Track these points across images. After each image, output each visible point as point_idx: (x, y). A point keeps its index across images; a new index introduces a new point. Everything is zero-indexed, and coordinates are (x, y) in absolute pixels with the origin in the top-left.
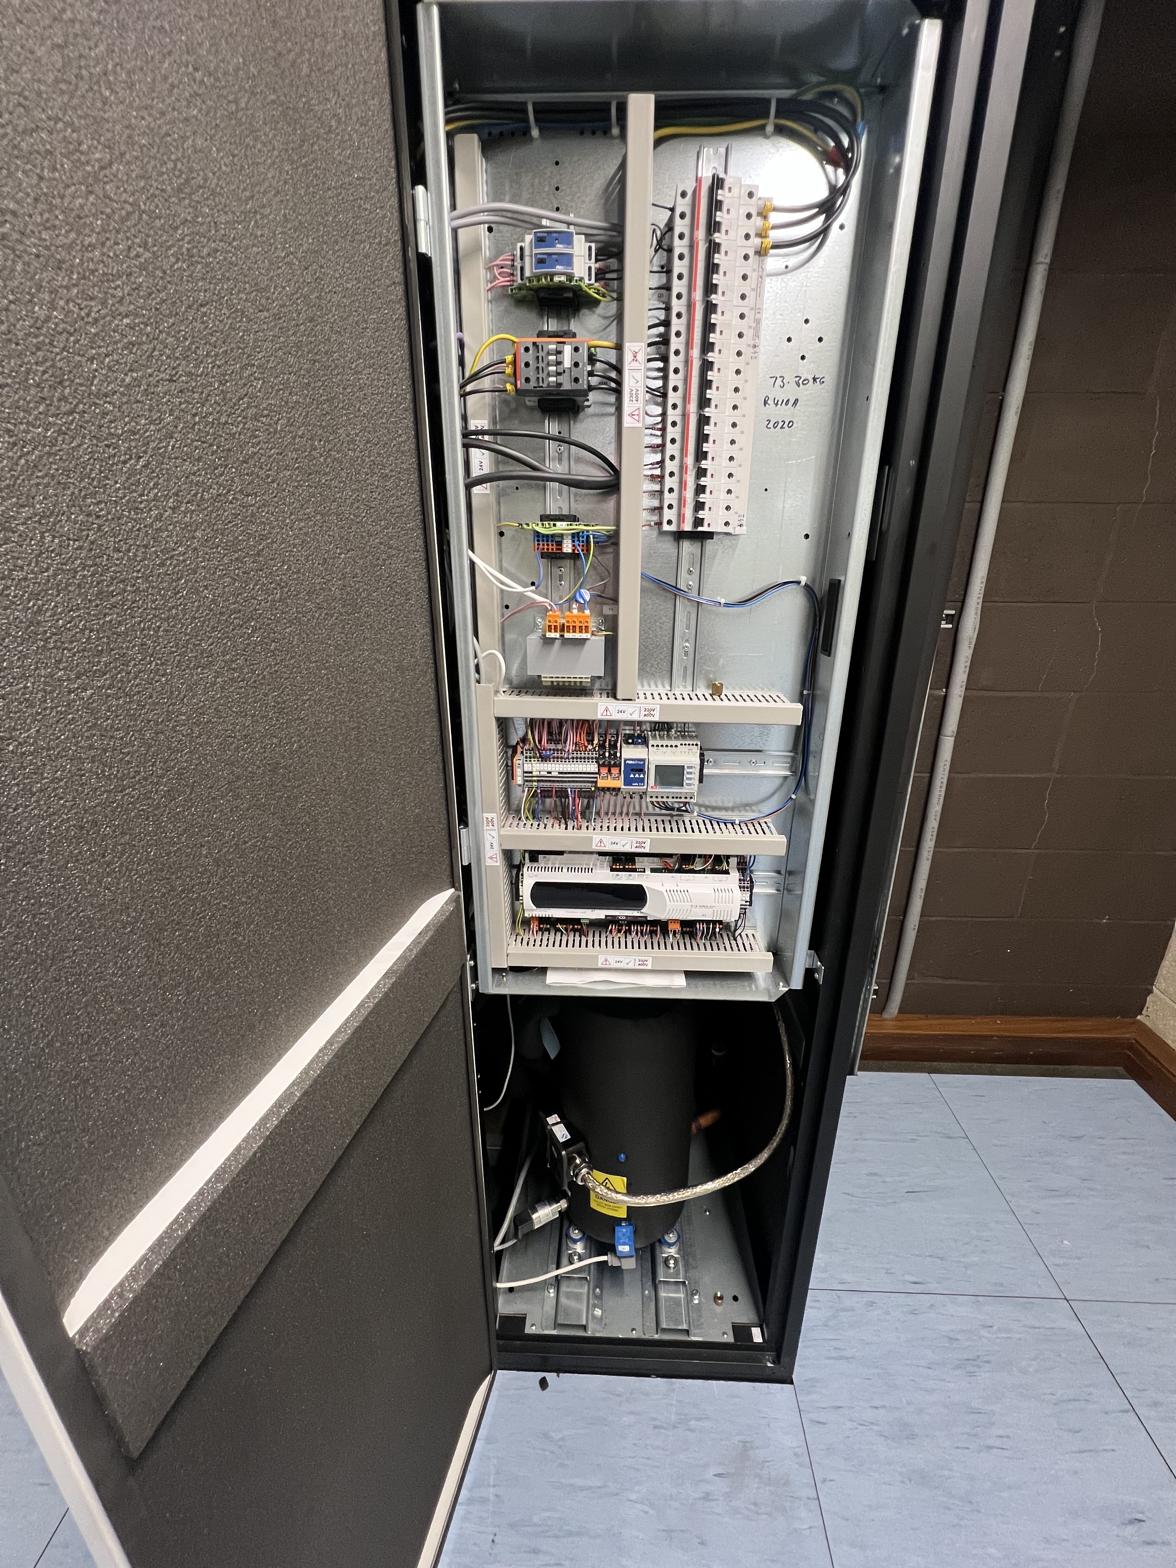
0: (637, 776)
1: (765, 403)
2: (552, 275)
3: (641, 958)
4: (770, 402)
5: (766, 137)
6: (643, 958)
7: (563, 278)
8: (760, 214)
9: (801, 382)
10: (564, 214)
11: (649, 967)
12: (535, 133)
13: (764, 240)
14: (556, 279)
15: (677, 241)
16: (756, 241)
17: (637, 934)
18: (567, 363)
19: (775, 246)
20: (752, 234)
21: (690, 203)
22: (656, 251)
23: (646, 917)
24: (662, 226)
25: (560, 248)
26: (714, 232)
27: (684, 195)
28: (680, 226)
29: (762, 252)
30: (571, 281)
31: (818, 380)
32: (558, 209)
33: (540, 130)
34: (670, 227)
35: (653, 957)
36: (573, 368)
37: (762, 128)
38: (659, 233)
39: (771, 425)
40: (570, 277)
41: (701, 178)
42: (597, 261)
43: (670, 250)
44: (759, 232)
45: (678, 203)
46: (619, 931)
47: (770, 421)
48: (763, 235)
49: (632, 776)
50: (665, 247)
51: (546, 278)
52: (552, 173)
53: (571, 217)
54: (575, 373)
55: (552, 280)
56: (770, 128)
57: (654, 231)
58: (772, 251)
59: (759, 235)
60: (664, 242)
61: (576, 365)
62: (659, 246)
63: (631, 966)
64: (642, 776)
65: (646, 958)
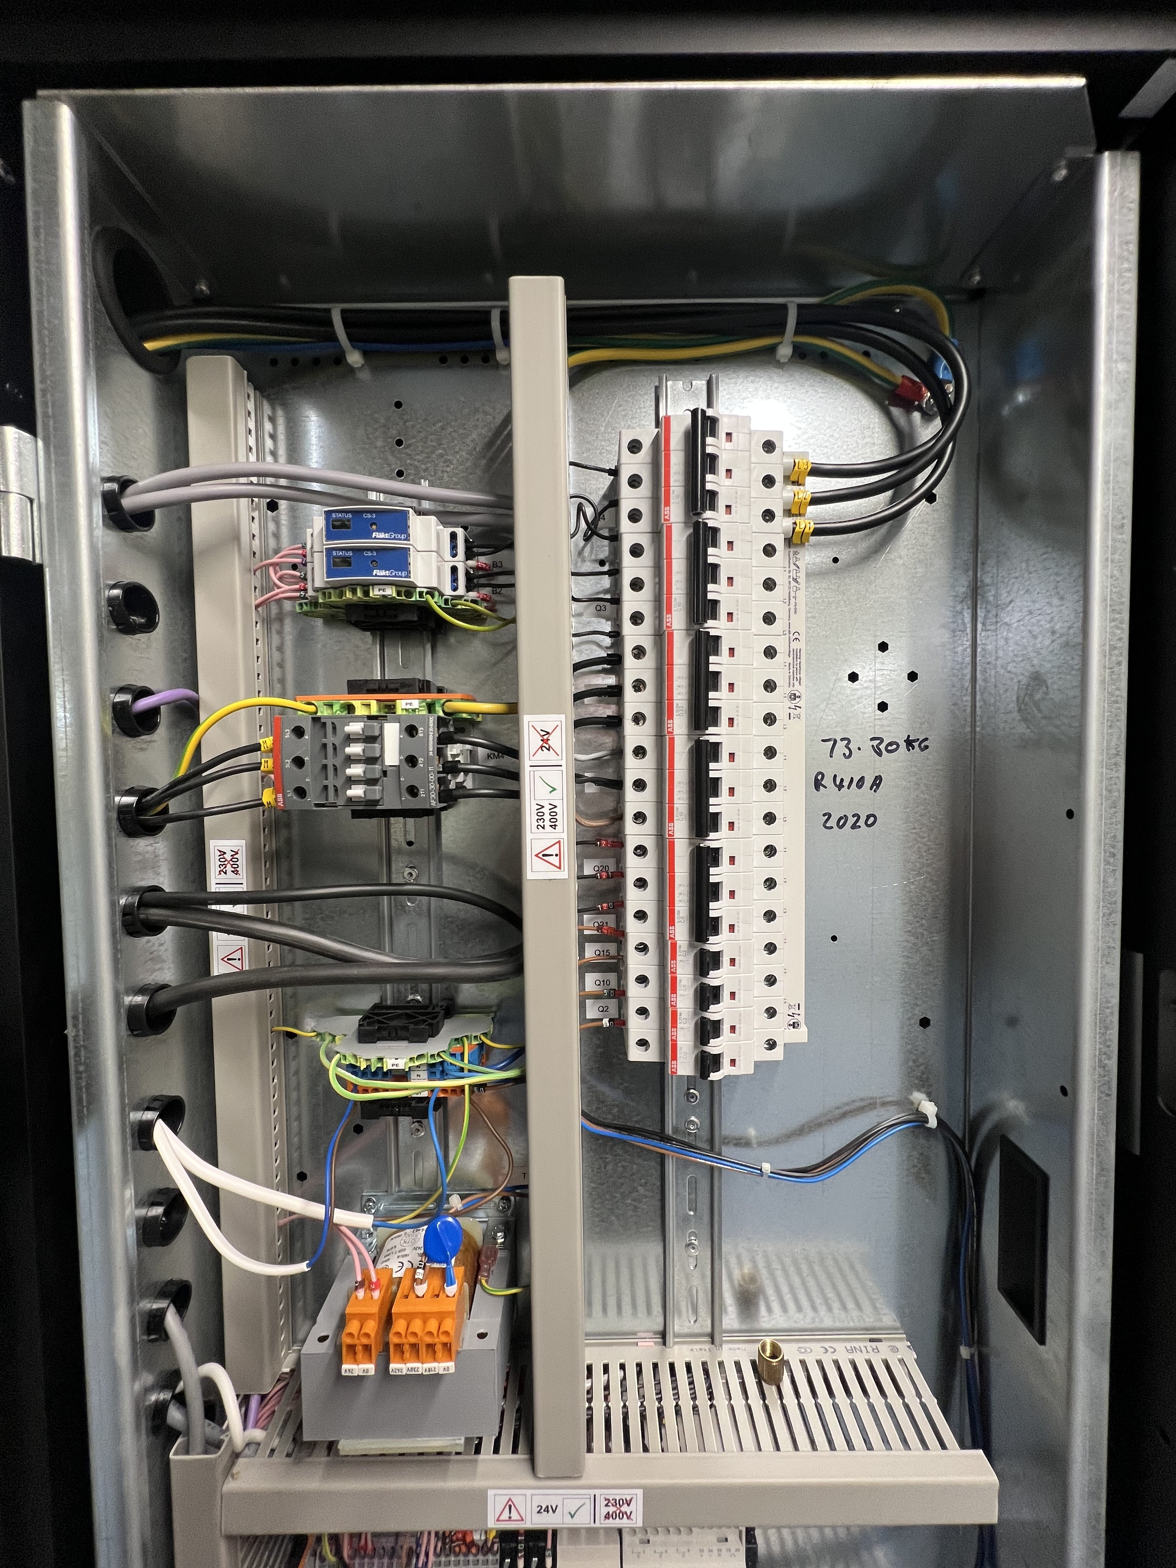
1: (818, 784)
2: (366, 587)
4: (828, 781)
5: (779, 365)
7: (390, 592)
8: (787, 479)
9: (882, 747)
10: (413, 482)
12: (354, 358)
13: (798, 520)
14: (375, 593)
15: (625, 525)
16: (783, 523)
18: (392, 757)
19: (817, 532)
20: (779, 512)
21: (649, 459)
22: (587, 539)
24: (596, 498)
25: (380, 539)
26: (704, 509)
27: (635, 446)
28: (630, 498)
29: (796, 540)
30: (409, 594)
31: (916, 744)
32: (400, 474)
33: (366, 354)
34: (612, 501)
36: (406, 767)
37: (771, 350)
38: (589, 511)
39: (832, 822)
40: (409, 589)
41: (667, 419)
42: (469, 555)
43: (615, 538)
44: (788, 508)
45: (623, 461)
47: (830, 816)
48: (795, 511)
50: (606, 533)
51: (354, 592)
52: (388, 419)
53: (424, 488)
54: (409, 777)
55: (366, 593)
56: (785, 351)
57: (580, 508)
58: (813, 539)
59: (788, 513)
60: (601, 523)
61: (411, 761)
62: (592, 532)
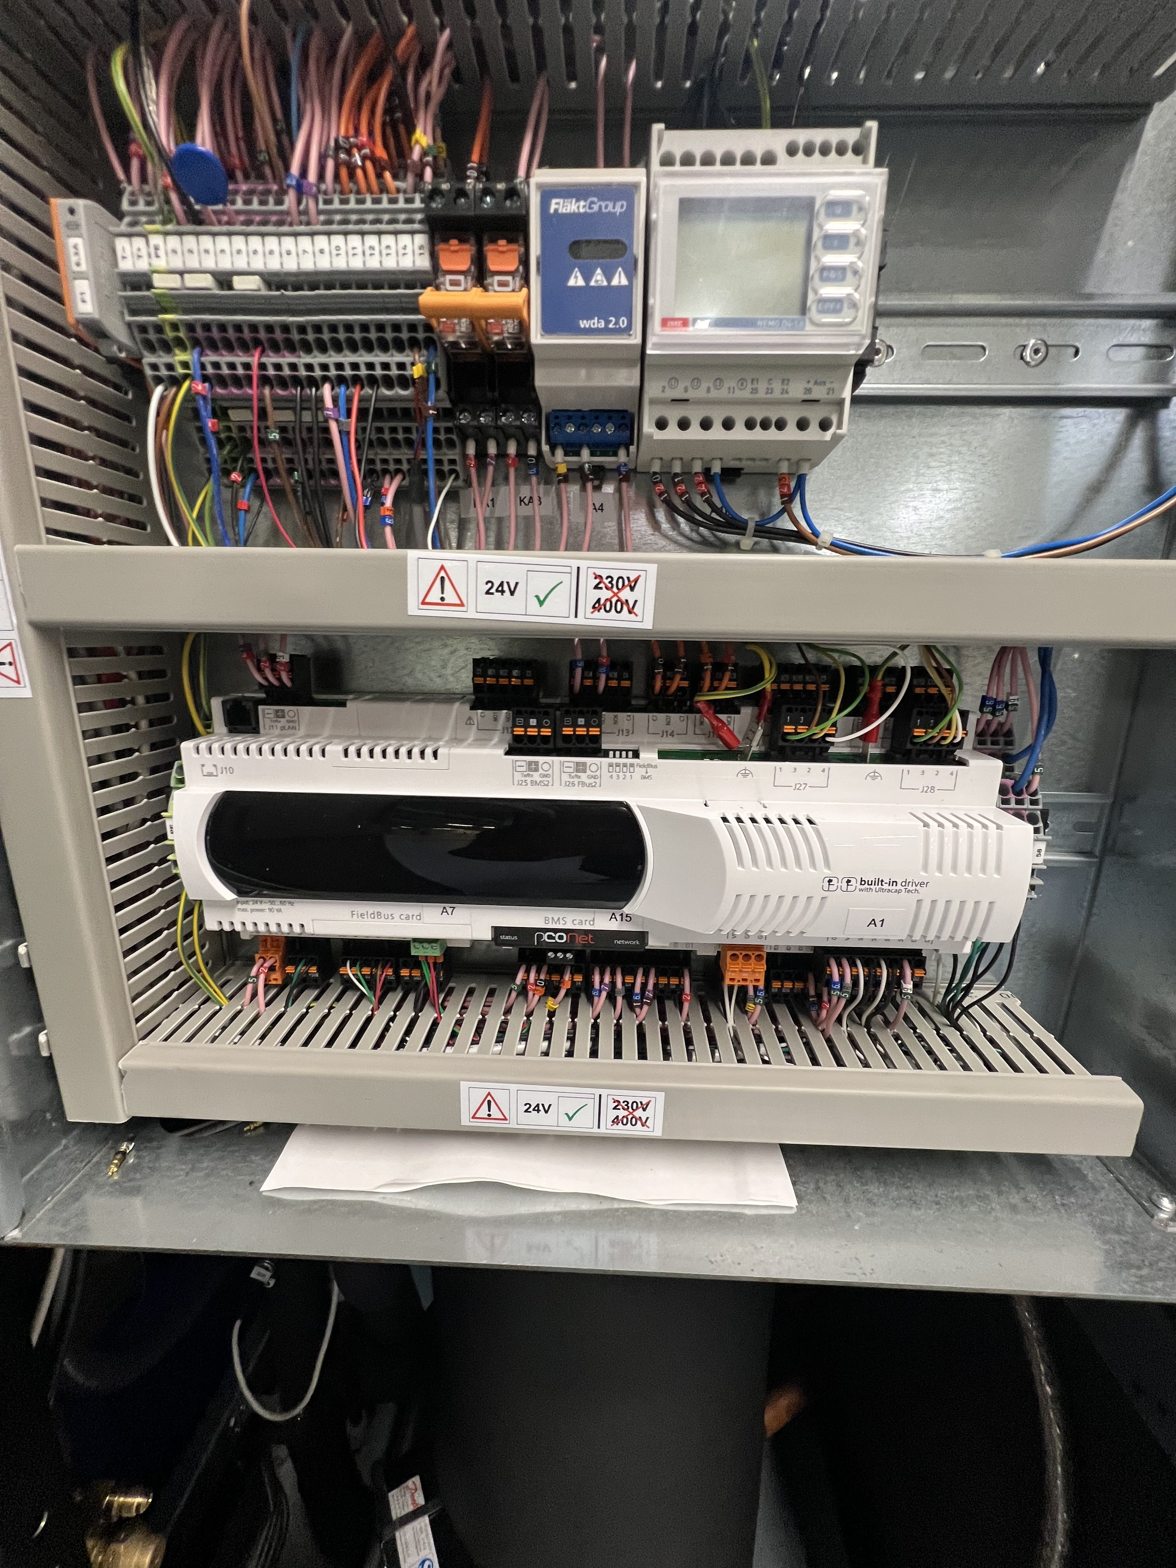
0: (599, 278)
3: (624, 1095)
6: (631, 1096)
11: (656, 1129)
17: (611, 998)
23: (642, 936)
35: (669, 1093)
46: (552, 990)
49: (576, 280)
63: (585, 1123)
64: (620, 279)
65: (642, 1097)
